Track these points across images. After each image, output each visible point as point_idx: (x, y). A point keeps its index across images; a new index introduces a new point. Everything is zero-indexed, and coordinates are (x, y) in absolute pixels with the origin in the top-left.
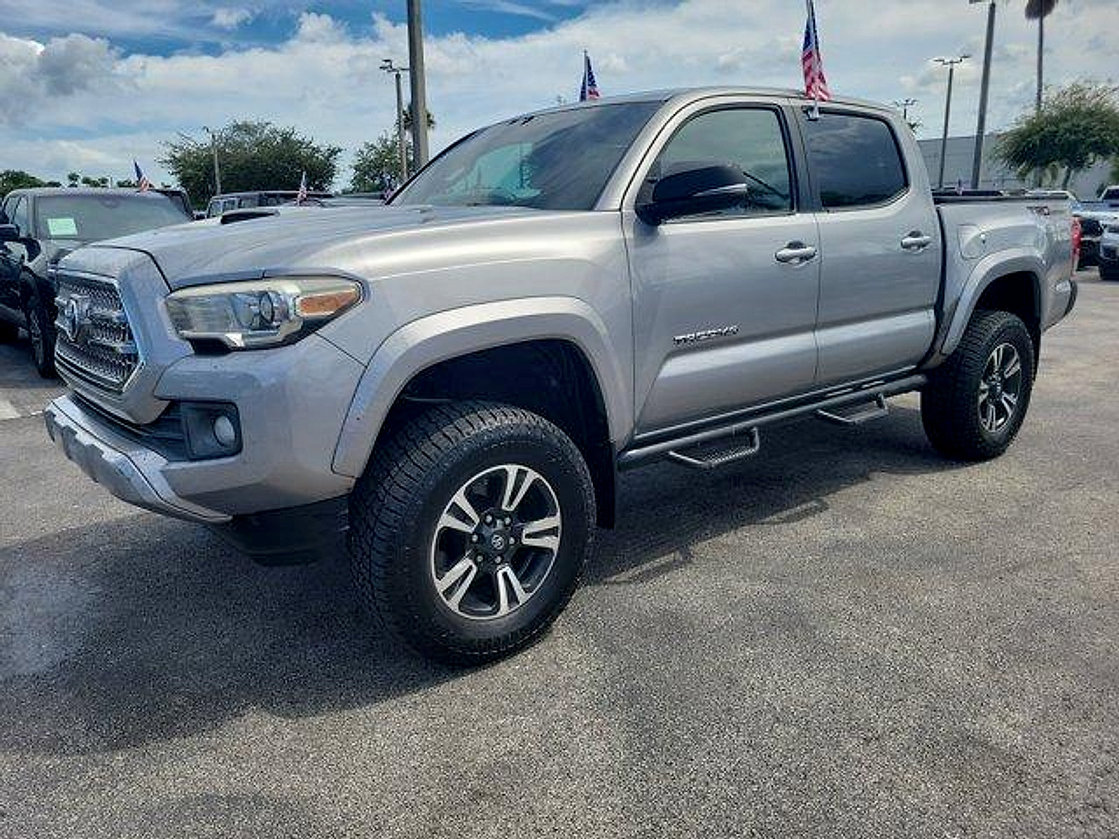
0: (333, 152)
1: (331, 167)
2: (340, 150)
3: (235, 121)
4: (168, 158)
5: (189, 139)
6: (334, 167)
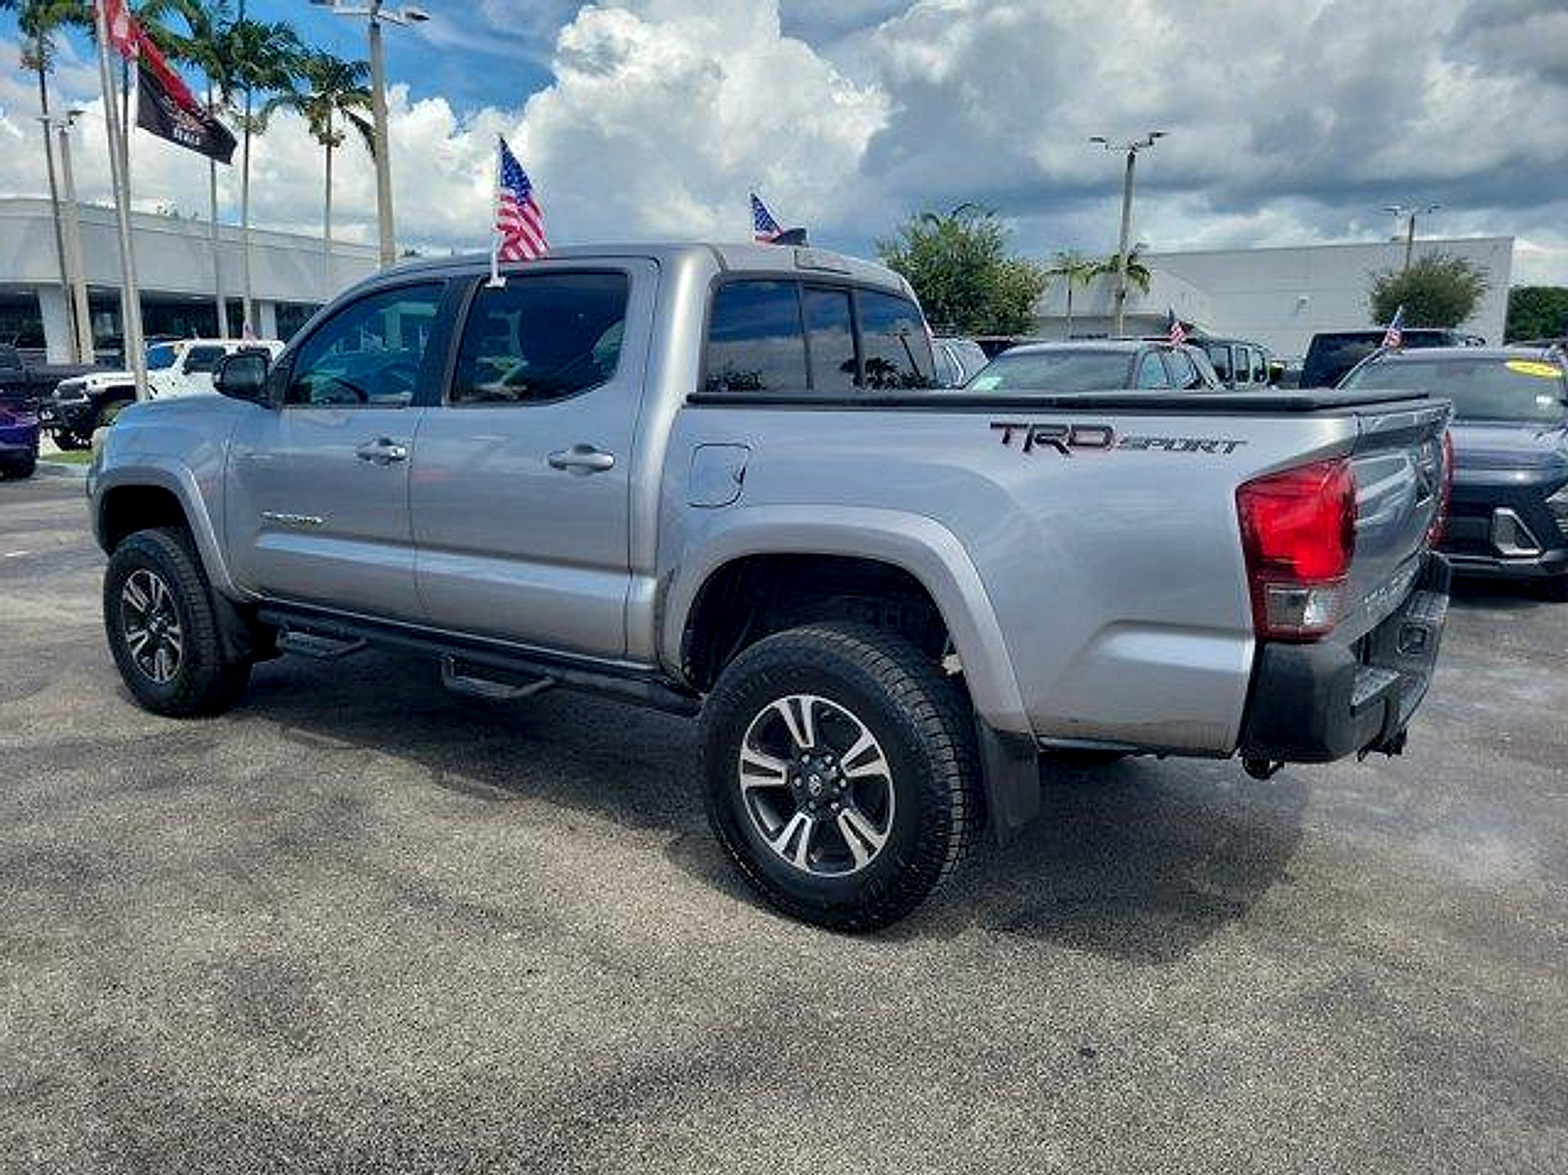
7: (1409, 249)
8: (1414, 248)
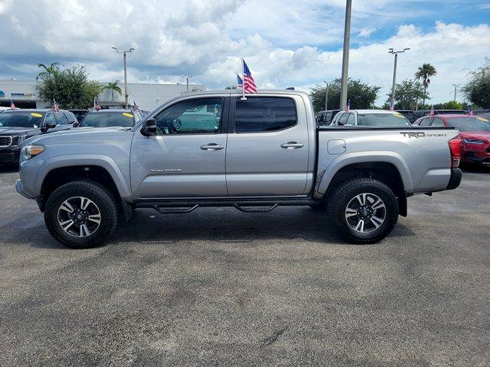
0: (376, 89)
1: (374, 95)
2: (379, 88)
3: (336, 78)
4: (310, 94)
5: (319, 86)
6: (376, 95)
7: (188, 87)
8: (189, 87)
